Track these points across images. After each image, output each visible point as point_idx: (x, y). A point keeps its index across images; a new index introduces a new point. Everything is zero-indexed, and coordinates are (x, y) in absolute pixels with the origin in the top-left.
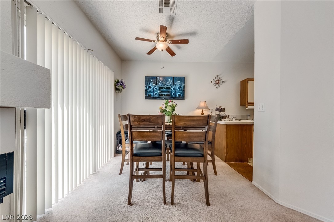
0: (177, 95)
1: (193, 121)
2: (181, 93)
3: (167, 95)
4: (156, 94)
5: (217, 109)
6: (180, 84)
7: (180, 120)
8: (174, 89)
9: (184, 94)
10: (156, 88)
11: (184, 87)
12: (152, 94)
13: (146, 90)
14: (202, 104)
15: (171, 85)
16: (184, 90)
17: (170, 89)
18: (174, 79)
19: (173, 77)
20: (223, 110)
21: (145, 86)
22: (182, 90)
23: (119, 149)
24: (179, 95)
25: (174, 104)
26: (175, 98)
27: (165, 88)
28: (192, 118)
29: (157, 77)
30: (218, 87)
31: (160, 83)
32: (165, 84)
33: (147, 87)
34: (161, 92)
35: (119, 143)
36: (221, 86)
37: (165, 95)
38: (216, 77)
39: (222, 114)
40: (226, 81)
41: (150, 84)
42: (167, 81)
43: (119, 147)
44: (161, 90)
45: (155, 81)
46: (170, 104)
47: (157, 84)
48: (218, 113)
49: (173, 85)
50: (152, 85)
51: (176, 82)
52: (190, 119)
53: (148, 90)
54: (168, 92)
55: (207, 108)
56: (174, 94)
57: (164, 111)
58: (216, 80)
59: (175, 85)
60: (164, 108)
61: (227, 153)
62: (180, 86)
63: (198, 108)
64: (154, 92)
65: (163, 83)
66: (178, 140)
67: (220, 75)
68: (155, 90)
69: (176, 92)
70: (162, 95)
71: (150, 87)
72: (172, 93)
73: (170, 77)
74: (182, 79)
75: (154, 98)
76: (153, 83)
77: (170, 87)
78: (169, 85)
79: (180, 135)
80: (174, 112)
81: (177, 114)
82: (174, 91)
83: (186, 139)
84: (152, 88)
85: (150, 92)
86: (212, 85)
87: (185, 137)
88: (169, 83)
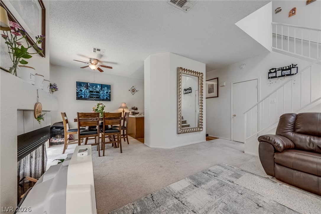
0: (105, 97)
1: (114, 115)
2: (108, 97)
3: (97, 98)
4: (87, 96)
5: (133, 108)
6: (107, 90)
7: (108, 115)
8: (102, 93)
9: (110, 97)
10: (87, 91)
11: (110, 93)
12: (83, 96)
13: (77, 93)
14: (123, 105)
15: (100, 90)
16: (110, 95)
17: (99, 93)
18: (102, 86)
19: (102, 85)
20: (136, 109)
21: (77, 89)
22: (108, 94)
23: (53, 141)
24: (106, 98)
25: (103, 105)
26: (103, 100)
27: (95, 92)
28: (113, 114)
29: (87, 83)
30: (134, 94)
31: (90, 87)
32: (95, 89)
33: (78, 90)
34: (92, 95)
35: (53, 137)
36: (135, 93)
37: (95, 97)
38: (132, 87)
39: (136, 111)
40: (138, 91)
41: (81, 88)
42: (97, 87)
43: (53, 140)
44: (91, 93)
45: (86, 86)
46: (101, 106)
47: (87, 89)
48: (133, 111)
49: (102, 90)
50: (84, 89)
51: (104, 88)
52: (112, 114)
53: (79, 92)
54: (98, 95)
55: (126, 108)
56: (102, 97)
57: (96, 110)
58: (132, 89)
59: (103, 90)
60: (96, 108)
61: (136, 134)
62: (107, 91)
63: (121, 107)
64: (85, 94)
65: (93, 88)
66: (106, 125)
67: (135, 86)
68: (86, 93)
69: (104, 95)
70: (92, 97)
71: (81, 90)
72: (101, 96)
73: (99, 85)
74: (109, 87)
75: (85, 99)
76: (84, 87)
77: (99, 92)
78: (98, 90)
79: (107, 122)
80: (103, 111)
81: (106, 112)
82: (103, 94)
83: (110, 124)
84: (83, 91)
85: (82, 94)
86: (130, 93)
87: (110, 123)
88: (98, 88)
